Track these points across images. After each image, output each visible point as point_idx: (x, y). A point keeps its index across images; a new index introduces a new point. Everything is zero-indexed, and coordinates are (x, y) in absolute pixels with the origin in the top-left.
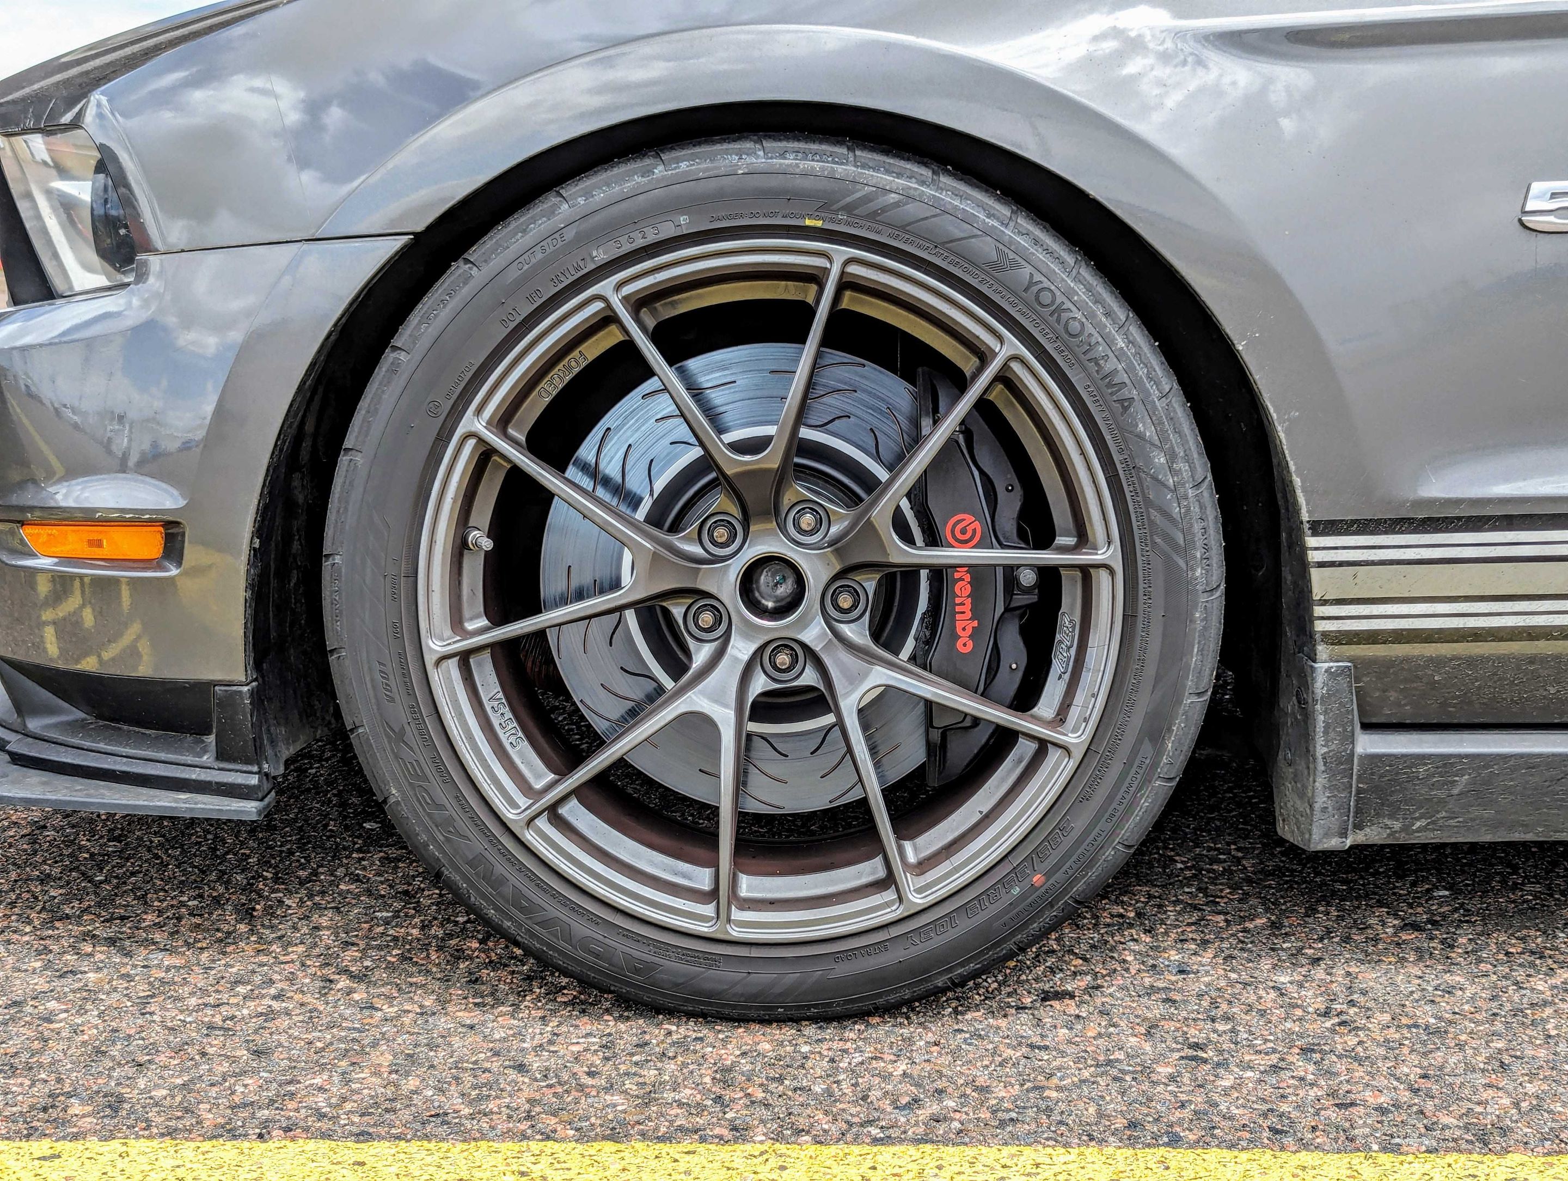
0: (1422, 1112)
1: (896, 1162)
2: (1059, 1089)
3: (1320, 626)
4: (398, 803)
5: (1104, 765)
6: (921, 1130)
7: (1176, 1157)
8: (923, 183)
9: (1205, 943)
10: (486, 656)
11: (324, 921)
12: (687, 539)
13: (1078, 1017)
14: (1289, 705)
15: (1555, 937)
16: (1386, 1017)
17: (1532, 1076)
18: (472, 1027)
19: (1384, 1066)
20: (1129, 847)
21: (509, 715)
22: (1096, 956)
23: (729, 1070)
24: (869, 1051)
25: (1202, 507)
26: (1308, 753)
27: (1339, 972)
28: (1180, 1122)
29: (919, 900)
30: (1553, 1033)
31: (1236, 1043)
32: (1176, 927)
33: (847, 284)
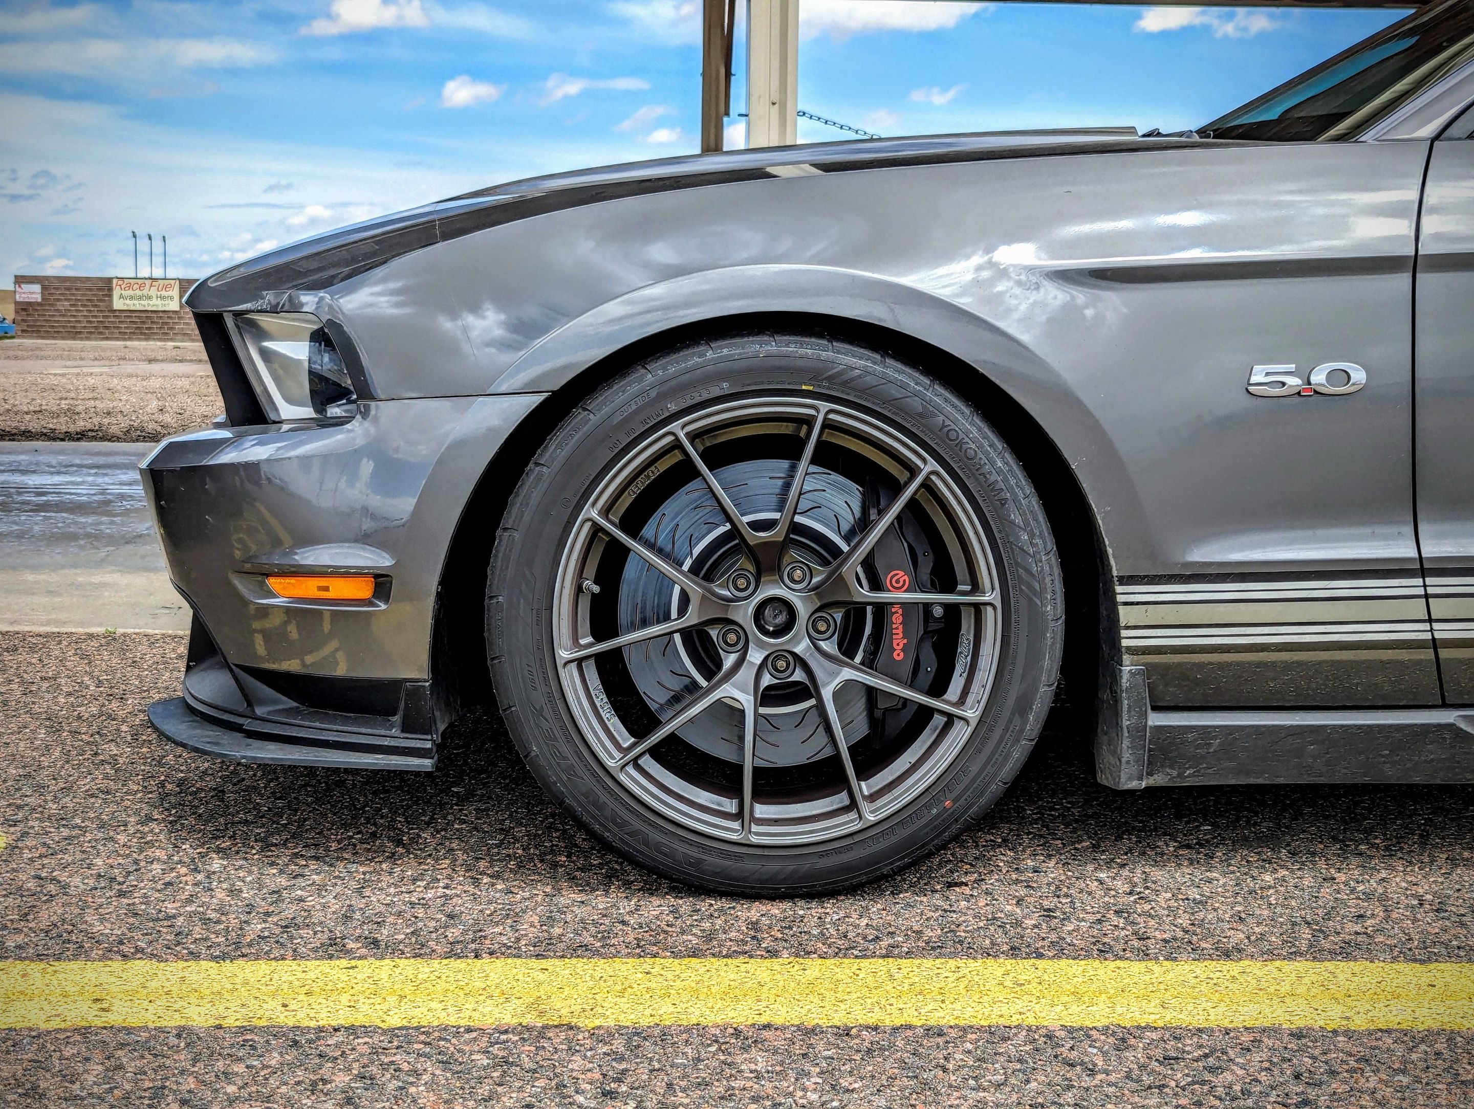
0: (1190, 942)
1: (872, 966)
2: (965, 931)
3: (1125, 643)
4: (537, 756)
5: (991, 729)
6: (884, 951)
7: (1041, 963)
8: (875, 363)
9: (1049, 856)
10: (592, 662)
11: (454, 845)
12: (720, 586)
13: (971, 895)
14: (1105, 695)
15: (1280, 852)
16: (1169, 895)
17: (1259, 924)
18: (583, 902)
19: (1168, 920)
20: (1005, 783)
21: (606, 700)
22: (980, 864)
23: (757, 923)
24: (842, 914)
25: (1051, 567)
26: (1118, 725)
27: (1138, 871)
28: (1043, 947)
29: (872, 818)
30: (1274, 902)
31: (1074, 909)
32: (1030, 847)
33: (828, 425)
